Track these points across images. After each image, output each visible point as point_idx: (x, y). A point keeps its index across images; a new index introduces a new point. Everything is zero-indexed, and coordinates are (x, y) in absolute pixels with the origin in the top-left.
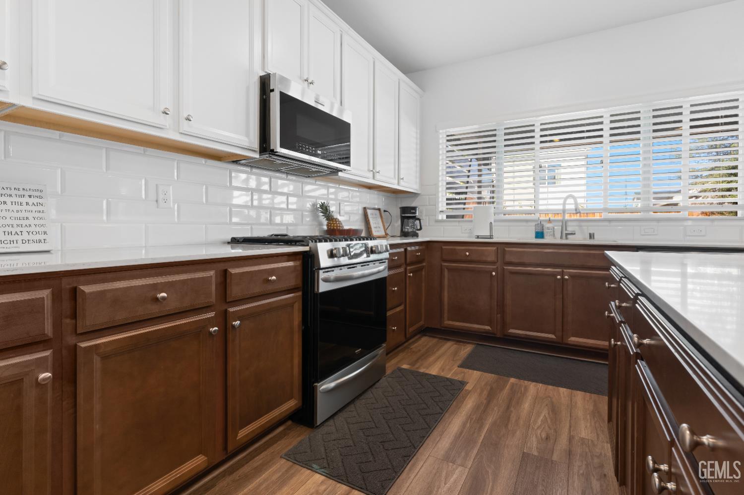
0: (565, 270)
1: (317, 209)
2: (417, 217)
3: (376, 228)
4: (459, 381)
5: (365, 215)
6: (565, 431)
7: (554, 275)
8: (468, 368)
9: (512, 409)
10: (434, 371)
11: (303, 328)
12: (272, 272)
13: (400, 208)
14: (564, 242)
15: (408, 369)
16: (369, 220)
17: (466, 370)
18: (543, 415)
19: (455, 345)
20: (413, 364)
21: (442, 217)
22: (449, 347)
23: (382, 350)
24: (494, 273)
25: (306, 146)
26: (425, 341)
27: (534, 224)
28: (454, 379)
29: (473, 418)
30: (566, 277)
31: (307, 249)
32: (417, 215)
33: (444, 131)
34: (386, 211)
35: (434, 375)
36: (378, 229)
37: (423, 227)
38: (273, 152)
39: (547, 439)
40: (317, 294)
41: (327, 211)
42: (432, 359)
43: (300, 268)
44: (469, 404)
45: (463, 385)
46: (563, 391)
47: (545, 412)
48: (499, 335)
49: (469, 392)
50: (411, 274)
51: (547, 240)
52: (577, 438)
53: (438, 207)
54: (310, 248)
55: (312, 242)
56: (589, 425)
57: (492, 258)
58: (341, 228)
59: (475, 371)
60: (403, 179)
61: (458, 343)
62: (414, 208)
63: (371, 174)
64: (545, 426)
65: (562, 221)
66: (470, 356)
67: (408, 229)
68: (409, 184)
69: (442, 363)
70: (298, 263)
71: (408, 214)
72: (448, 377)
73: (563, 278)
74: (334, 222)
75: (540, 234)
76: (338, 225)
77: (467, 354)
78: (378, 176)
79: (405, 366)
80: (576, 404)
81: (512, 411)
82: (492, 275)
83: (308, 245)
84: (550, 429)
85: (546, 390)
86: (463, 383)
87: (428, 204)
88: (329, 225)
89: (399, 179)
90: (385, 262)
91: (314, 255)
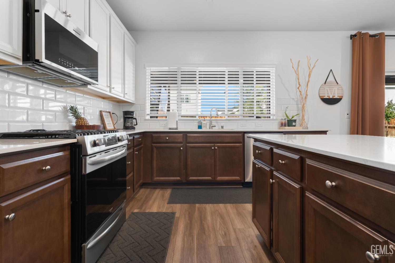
0: (215, 144)
1: (67, 111)
2: (134, 117)
3: (108, 124)
4: (172, 213)
5: (101, 116)
6: (231, 227)
7: (210, 147)
8: (173, 203)
9: (203, 222)
10: (155, 209)
11: (71, 203)
12: (45, 162)
13: (123, 112)
14: (211, 130)
15: (139, 212)
16: (104, 119)
17: (172, 205)
18: (218, 221)
19: (161, 191)
20: (140, 208)
21: (148, 117)
22: (158, 193)
23: (124, 204)
24: (182, 148)
25: (67, 62)
26: (143, 192)
27: (197, 121)
28: (167, 212)
29: (187, 234)
30: (216, 148)
31: (74, 141)
32: (134, 116)
33: (149, 68)
34: (114, 114)
35: (156, 213)
36: (110, 125)
37: (138, 124)
38: (38, 62)
39: (225, 235)
40: (84, 175)
41: (76, 113)
42: (151, 202)
43: (69, 156)
44: (181, 227)
45: (174, 214)
46: (221, 205)
47: (219, 220)
48: (184, 181)
49: (178, 218)
50: (137, 152)
51: (203, 130)
52: (237, 230)
53: (146, 112)
54: (78, 140)
55: (78, 135)
56: (239, 221)
57: (181, 140)
58: (88, 125)
59: (177, 205)
60: (127, 94)
61: (162, 189)
62: (133, 112)
63: (108, 89)
64: (222, 227)
65: (210, 120)
66: (172, 196)
67: (129, 124)
68: (130, 98)
69: (157, 203)
70: (67, 153)
71: (128, 116)
72: (164, 211)
73: (215, 149)
74: (83, 120)
75: (200, 127)
76: (86, 122)
77: (169, 195)
78: (113, 91)
79: (136, 211)
80: (229, 211)
81: (204, 224)
82: (181, 149)
83: (75, 138)
84: (225, 229)
85: (214, 207)
86: (173, 214)
87: (140, 110)
88: (78, 122)
89: (124, 94)
90: (125, 146)
91: (81, 145)
